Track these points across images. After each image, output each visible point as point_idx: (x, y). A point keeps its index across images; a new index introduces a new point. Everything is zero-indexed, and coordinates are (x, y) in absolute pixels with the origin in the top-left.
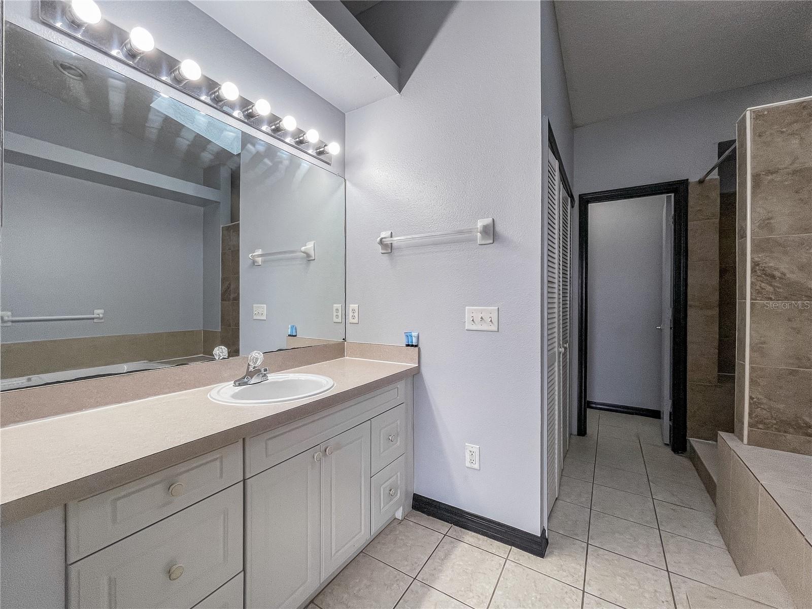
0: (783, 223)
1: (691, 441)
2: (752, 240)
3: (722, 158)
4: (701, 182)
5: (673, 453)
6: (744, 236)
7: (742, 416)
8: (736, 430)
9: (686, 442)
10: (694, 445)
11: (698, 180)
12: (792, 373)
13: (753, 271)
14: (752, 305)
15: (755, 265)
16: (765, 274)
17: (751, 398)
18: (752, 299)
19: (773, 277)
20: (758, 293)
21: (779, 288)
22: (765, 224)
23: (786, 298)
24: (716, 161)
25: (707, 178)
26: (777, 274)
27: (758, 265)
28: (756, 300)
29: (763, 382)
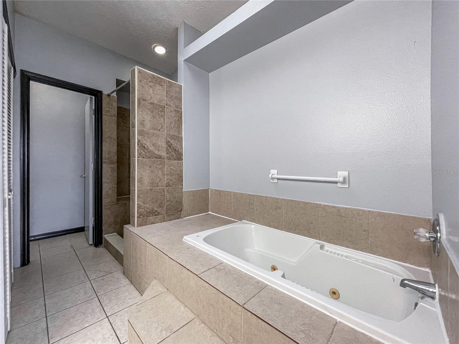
0: (148, 125)
1: (106, 237)
2: (138, 129)
3: (119, 87)
4: (109, 95)
5: (95, 248)
6: (134, 127)
7: (134, 214)
8: (131, 222)
9: (102, 238)
10: (107, 239)
11: (107, 94)
12: (151, 190)
13: (138, 144)
14: (138, 160)
15: (139, 141)
16: (142, 146)
17: (138, 204)
18: (138, 157)
19: (145, 148)
20: (140, 154)
21: (147, 153)
22: (142, 123)
23: (149, 158)
24: (115, 88)
25: (112, 95)
26: (146, 146)
27: (140, 141)
28: (139, 158)
29: (142, 196)
